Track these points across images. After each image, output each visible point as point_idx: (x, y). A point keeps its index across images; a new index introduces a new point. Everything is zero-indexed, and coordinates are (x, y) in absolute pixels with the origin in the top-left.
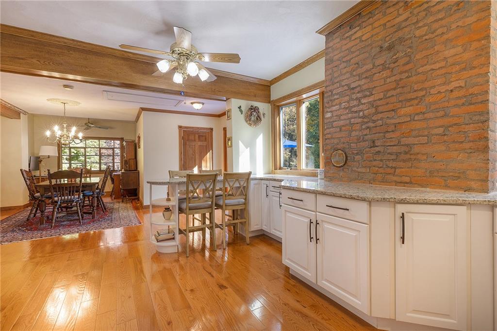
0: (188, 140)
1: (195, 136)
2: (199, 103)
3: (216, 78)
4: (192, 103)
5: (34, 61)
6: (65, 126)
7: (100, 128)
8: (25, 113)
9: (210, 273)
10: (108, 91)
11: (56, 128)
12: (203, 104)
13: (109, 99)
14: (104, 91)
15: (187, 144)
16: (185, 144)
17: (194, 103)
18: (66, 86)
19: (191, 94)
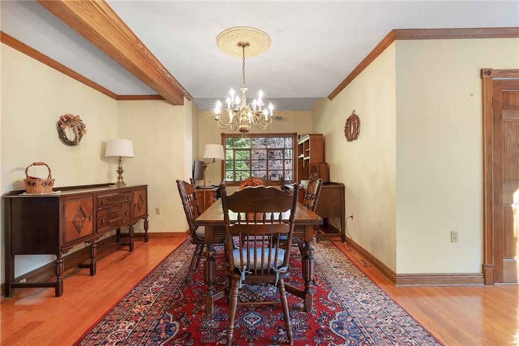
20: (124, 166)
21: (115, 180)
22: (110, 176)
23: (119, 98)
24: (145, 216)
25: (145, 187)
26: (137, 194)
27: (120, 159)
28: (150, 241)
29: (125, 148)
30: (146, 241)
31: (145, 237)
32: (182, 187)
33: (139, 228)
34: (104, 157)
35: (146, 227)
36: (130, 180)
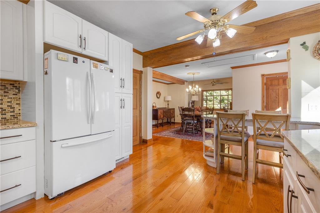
0: (271, 85)
1: (279, 81)
2: (273, 51)
3: (255, 28)
4: (265, 54)
5: (164, 60)
6: (194, 85)
7: (221, 84)
8: (187, 81)
9: (216, 192)
10: (205, 63)
11: (190, 87)
12: (277, 51)
13: (209, 67)
14: (202, 63)
15: (270, 88)
16: (267, 89)
17: (267, 53)
18: (186, 66)
19: (243, 49)
20: (169, 103)
21: (167, 107)
22: (166, 106)
23: (168, 84)
24: (174, 117)
25: (174, 109)
26: (172, 110)
27: (168, 101)
28: (175, 124)
29: (169, 98)
30: (174, 124)
31: (174, 123)
32: (180, 108)
33: (172, 121)
34: (164, 101)
35: (174, 120)
36: (170, 107)
